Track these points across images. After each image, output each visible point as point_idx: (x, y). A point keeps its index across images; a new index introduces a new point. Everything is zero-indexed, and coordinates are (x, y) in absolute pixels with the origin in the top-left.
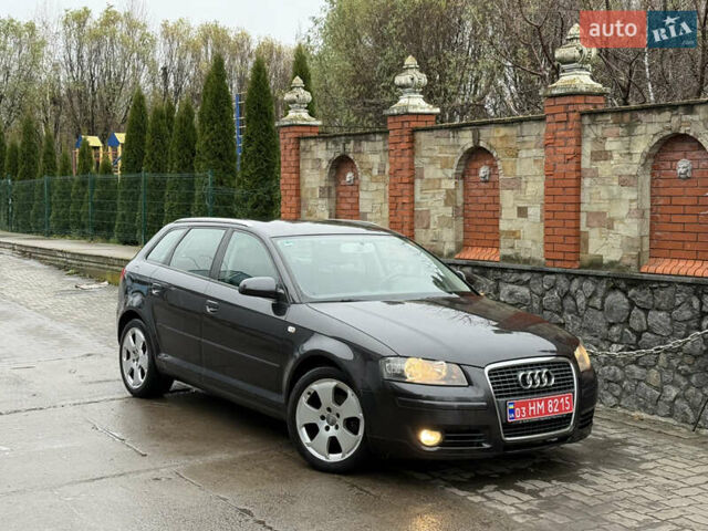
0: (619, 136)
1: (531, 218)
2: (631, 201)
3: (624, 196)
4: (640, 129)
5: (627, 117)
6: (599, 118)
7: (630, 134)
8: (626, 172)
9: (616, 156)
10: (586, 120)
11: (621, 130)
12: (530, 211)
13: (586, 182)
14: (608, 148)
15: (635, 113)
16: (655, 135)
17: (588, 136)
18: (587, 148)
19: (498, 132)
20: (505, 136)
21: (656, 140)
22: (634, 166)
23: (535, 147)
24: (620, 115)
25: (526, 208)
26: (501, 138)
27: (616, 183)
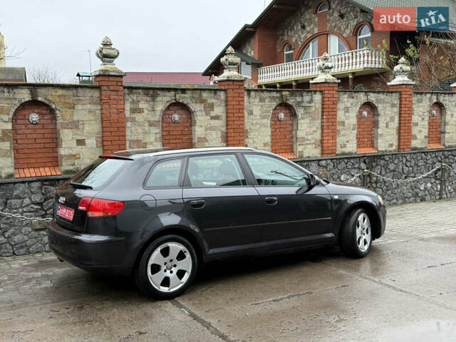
0: (147, 101)
1: (88, 146)
2: (156, 134)
3: (152, 132)
4: (159, 99)
5: (151, 92)
6: (134, 91)
7: (153, 101)
8: (152, 119)
9: (146, 111)
10: (126, 91)
11: (148, 98)
12: (87, 142)
13: (129, 124)
14: (140, 107)
15: (155, 91)
16: (167, 102)
17: (128, 100)
18: (128, 106)
19: (56, 92)
20: (62, 95)
21: (168, 104)
22: (157, 117)
23: (90, 104)
24: (147, 91)
25: (84, 140)
26: (59, 96)
27: (147, 124)
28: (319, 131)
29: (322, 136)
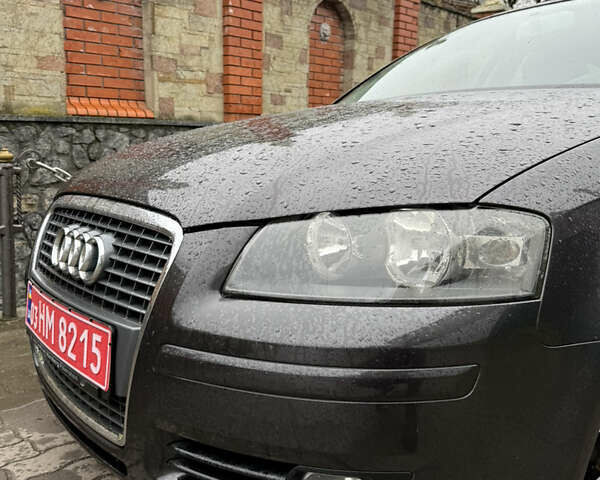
28: (218, 51)
29: (226, 65)
